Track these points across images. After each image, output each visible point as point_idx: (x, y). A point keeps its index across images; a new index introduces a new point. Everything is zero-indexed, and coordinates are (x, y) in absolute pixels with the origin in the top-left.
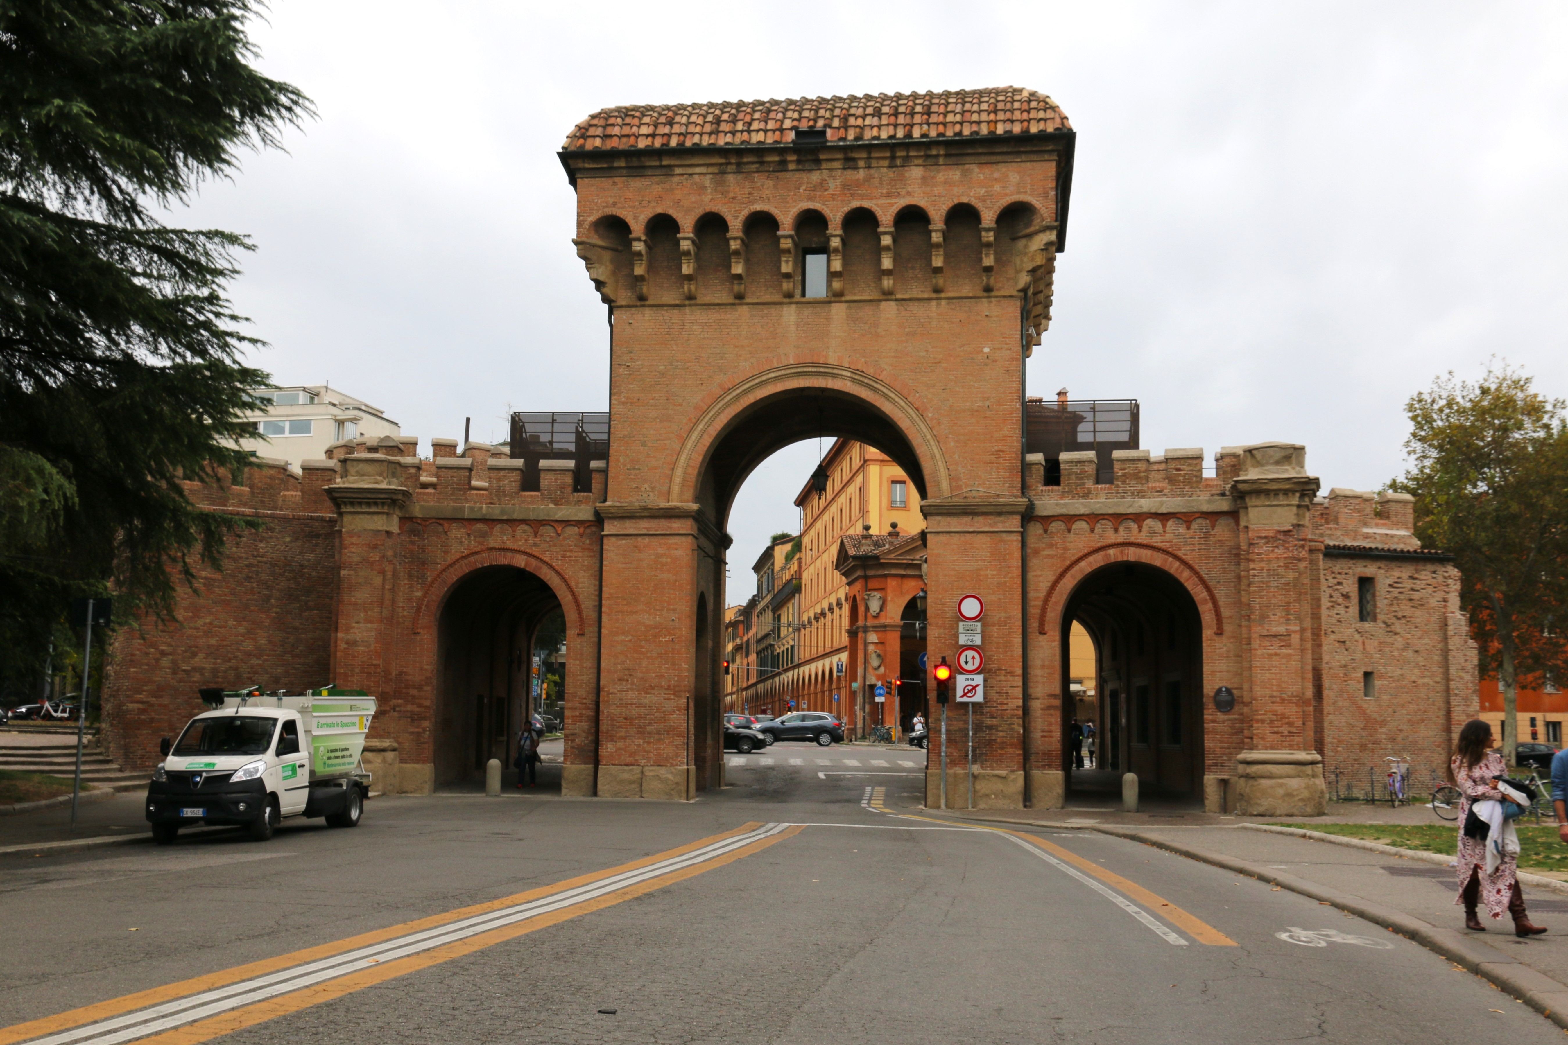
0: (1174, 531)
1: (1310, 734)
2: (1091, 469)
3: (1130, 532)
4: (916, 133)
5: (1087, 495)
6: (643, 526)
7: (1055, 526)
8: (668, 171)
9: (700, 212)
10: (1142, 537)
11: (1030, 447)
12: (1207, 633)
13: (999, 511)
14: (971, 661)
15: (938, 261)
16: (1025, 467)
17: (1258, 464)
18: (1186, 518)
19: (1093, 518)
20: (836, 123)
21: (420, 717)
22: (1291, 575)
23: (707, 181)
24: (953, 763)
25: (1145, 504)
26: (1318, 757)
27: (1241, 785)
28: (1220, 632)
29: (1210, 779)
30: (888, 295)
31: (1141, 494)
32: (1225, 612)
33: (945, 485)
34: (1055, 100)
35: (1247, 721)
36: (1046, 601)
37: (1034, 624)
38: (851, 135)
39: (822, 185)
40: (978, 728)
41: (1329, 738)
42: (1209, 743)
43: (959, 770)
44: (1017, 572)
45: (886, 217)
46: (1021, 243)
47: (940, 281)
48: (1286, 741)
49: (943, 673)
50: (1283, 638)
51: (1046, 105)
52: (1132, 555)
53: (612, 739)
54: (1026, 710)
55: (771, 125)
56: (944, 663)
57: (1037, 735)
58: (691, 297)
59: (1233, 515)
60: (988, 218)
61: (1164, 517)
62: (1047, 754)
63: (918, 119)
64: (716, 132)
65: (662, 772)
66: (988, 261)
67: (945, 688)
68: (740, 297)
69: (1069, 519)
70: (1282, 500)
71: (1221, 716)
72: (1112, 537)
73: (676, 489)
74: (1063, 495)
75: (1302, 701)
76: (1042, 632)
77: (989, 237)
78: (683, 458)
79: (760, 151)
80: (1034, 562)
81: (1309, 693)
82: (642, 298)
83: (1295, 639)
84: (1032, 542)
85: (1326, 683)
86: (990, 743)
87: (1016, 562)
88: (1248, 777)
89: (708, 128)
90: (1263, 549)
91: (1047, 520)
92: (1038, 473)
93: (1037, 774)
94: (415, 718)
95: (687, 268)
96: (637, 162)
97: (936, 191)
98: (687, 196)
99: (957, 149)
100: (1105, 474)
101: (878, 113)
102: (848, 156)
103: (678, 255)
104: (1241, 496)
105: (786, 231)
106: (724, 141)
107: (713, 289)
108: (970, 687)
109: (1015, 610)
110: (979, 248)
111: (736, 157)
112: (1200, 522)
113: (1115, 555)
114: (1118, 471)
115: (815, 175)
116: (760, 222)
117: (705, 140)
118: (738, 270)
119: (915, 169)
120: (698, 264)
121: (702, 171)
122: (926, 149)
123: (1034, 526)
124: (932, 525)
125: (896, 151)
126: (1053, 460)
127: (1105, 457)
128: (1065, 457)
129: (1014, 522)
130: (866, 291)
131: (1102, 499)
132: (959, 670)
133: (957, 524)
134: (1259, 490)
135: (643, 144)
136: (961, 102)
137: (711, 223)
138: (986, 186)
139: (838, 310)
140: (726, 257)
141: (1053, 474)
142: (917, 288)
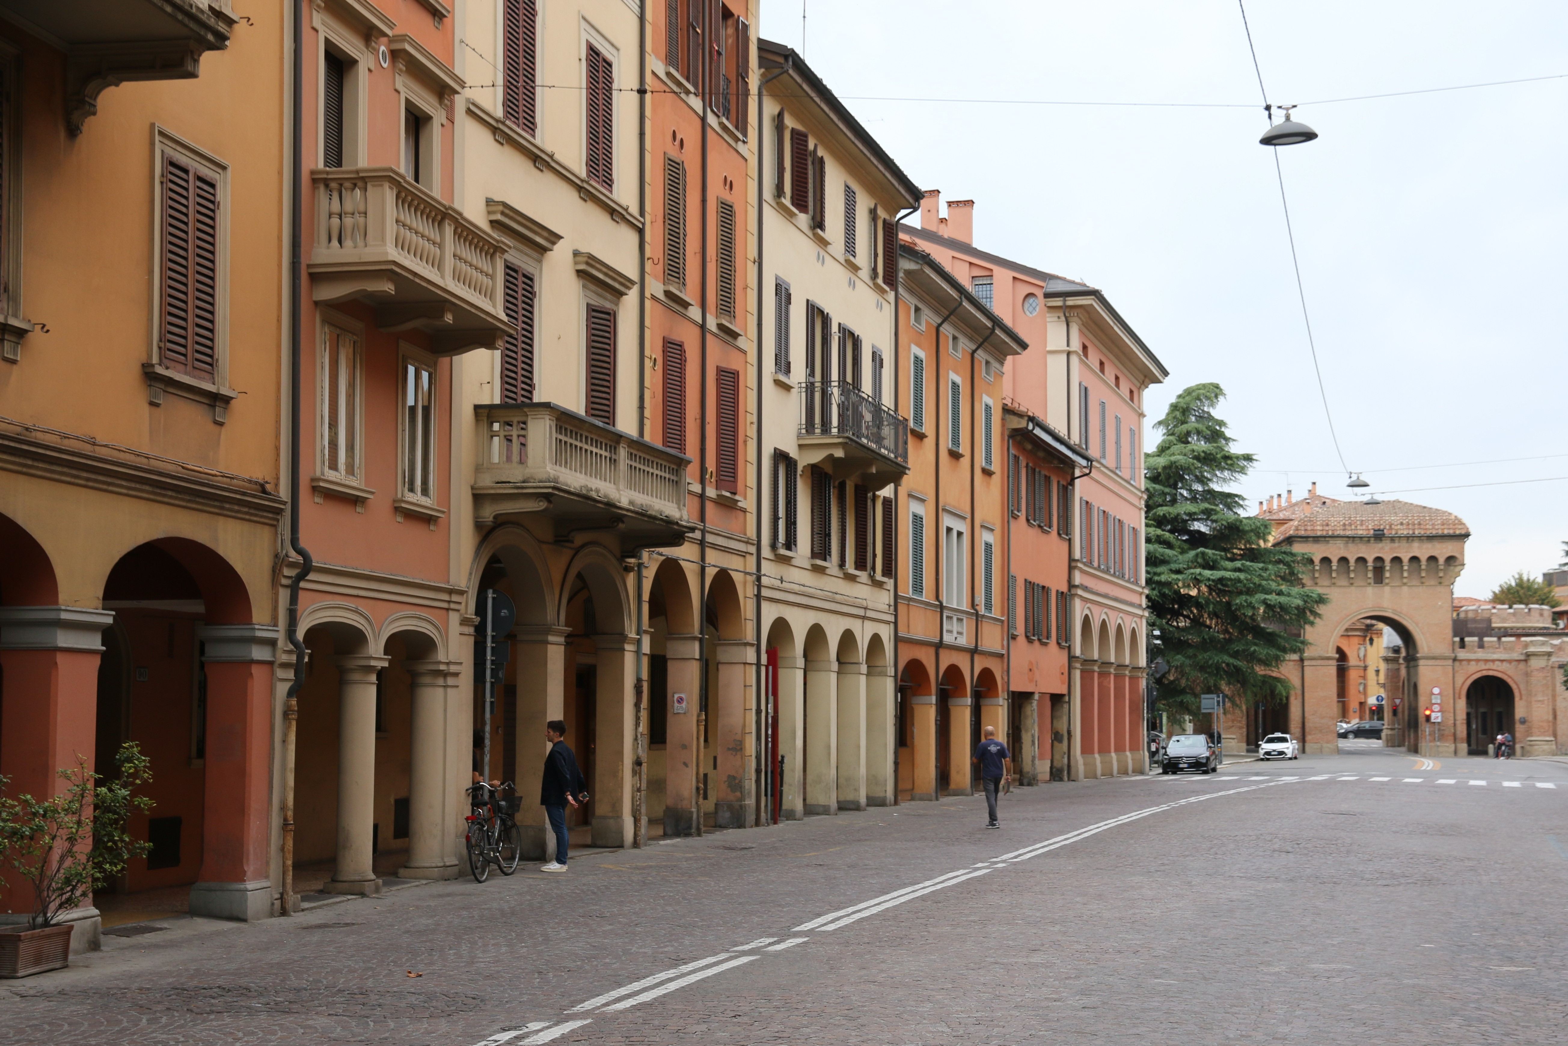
0: (1505, 666)
1: (1551, 732)
2: (1476, 644)
3: (1490, 665)
4: (1417, 532)
5: (1475, 653)
6: (1319, 662)
7: (1464, 663)
8: (1327, 542)
9: (1339, 556)
10: (1494, 667)
11: (1455, 635)
12: (1517, 699)
13: (1445, 658)
14: (1436, 708)
15: (1423, 574)
16: (1454, 643)
17: (1534, 645)
18: (1510, 661)
19: (1478, 661)
20: (1388, 527)
21: (1242, 728)
22: (1545, 682)
23: (1342, 546)
24: (1431, 741)
25: (1495, 656)
26: (1553, 739)
27: (1528, 748)
28: (1521, 699)
30: (1405, 584)
31: (1494, 653)
32: (1523, 692)
33: (1426, 649)
34: (1465, 521)
35: (1530, 728)
36: (1461, 688)
37: (1457, 696)
38: (1393, 532)
39: (1382, 548)
40: (1439, 730)
41: (1559, 733)
43: (1432, 744)
44: (1451, 678)
45: (1405, 559)
46: (1452, 568)
47: (1423, 580)
48: (1543, 734)
49: (1428, 713)
50: (1542, 702)
51: (1461, 523)
52: (1491, 673)
53: (1310, 734)
54: (1455, 724)
55: (1364, 527)
56: (1427, 709)
57: (1458, 732)
58: (1334, 584)
59: (1526, 661)
60: (1441, 561)
61: (1502, 661)
62: (1462, 739)
63: (1416, 526)
64: (1344, 530)
65: (1328, 745)
66: (1441, 574)
67: (1428, 718)
68: (1352, 584)
69: (1469, 661)
70: (1541, 658)
71: (1521, 726)
72: (1484, 667)
73: (1330, 649)
74: (1467, 652)
75: (1549, 721)
76: (1460, 698)
77: (1442, 567)
78: (1332, 639)
79: (1361, 538)
80: (1457, 675)
81: (1551, 718)
82: (1316, 584)
83: (1546, 702)
84: (1456, 668)
85: (1558, 713)
86: (1443, 735)
87: (1451, 675)
88: (1531, 745)
89: (1342, 528)
90: (1535, 673)
91: (1461, 661)
92: (1457, 645)
93: (1459, 745)
94: (1241, 728)
95: (1334, 575)
96: (1316, 539)
97: (1423, 551)
98: (1334, 551)
99: (1431, 538)
100: (1481, 645)
101: (1402, 524)
102: (1392, 539)
103: (1331, 571)
104: (1528, 656)
105: (1370, 564)
106: (1348, 533)
107: (1343, 582)
108: (1436, 717)
109: (1451, 692)
110: (1437, 570)
111: (1352, 538)
112: (1514, 663)
113: (1485, 673)
114: (1486, 645)
115: (1380, 545)
116: (1361, 560)
117: (1342, 533)
118: (1352, 575)
119: (1416, 544)
120: (1338, 574)
121: (1340, 543)
122: (1420, 538)
123: (1457, 664)
124: (1421, 662)
125: (1409, 538)
126: (1462, 640)
127: (1481, 640)
128: (1467, 639)
129: (1450, 662)
130: (1397, 583)
131: (1481, 654)
132: (1432, 711)
133: (1430, 662)
134: (1534, 654)
135: (1319, 533)
136: (1431, 520)
137: (1343, 560)
138: (1442, 550)
139: (1387, 589)
140: (1348, 571)
141: (1462, 645)
142: (1415, 582)
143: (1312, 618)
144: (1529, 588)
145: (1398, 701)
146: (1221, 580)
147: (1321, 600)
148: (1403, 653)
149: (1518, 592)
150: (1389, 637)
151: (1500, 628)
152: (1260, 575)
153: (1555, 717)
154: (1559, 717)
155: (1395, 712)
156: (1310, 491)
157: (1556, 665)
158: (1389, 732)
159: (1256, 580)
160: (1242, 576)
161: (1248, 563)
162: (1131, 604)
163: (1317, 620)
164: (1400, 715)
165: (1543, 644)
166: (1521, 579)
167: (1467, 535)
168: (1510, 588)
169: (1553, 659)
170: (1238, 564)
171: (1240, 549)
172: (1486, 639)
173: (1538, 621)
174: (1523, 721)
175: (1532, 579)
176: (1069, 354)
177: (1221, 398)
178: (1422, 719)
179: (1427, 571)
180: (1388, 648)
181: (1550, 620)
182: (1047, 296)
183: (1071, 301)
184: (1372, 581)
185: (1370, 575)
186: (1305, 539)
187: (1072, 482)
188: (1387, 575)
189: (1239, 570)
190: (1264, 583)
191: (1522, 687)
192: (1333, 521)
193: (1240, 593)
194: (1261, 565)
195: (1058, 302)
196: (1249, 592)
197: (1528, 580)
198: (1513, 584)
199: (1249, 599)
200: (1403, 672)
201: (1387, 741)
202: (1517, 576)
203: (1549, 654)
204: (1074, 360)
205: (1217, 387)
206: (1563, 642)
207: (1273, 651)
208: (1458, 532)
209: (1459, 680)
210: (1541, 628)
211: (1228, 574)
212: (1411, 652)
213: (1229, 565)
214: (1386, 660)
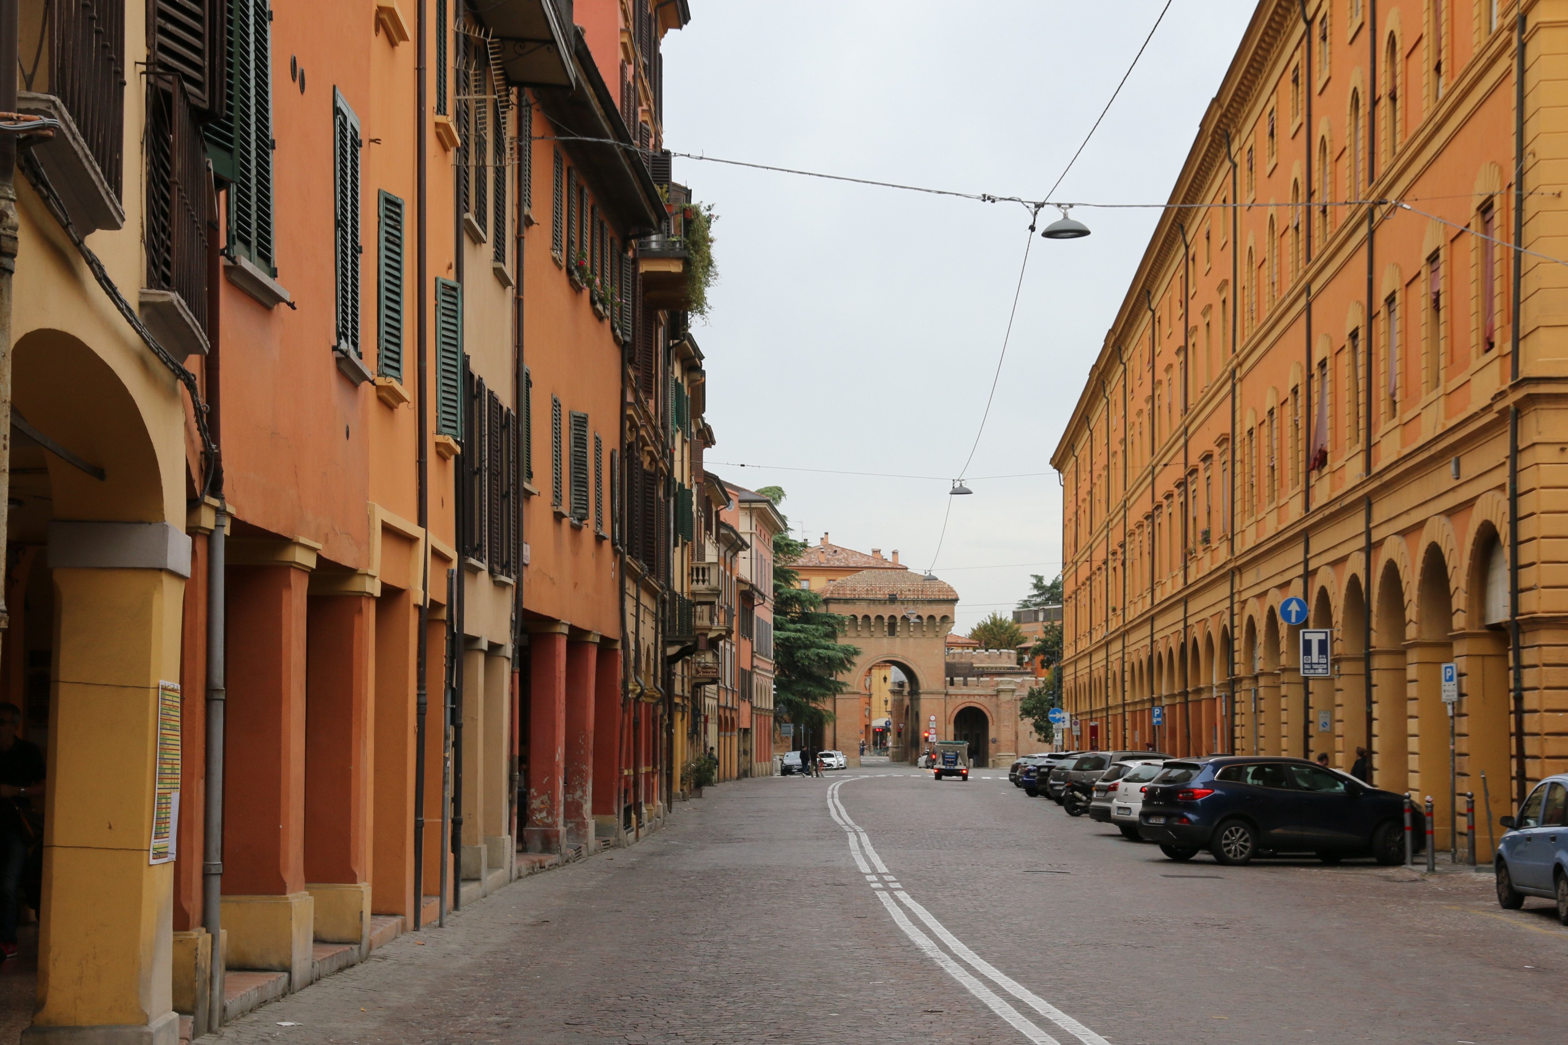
2: (962, 682)
3: (972, 699)
4: (920, 597)
5: (961, 689)
6: (847, 696)
7: (953, 697)
8: (855, 603)
9: (863, 615)
10: (975, 700)
11: (947, 676)
12: (990, 724)
13: (939, 693)
14: (932, 731)
15: (925, 629)
16: (946, 681)
17: (1003, 684)
18: (985, 696)
19: (963, 695)
20: (899, 593)
22: (1009, 711)
23: (865, 606)
25: (975, 692)
26: (1015, 754)
27: (997, 761)
29: (990, 760)
30: (911, 636)
31: (974, 689)
32: (995, 719)
33: (925, 685)
34: (955, 589)
35: (999, 746)
36: (950, 716)
37: (947, 722)
38: (903, 597)
39: (895, 609)
41: (1020, 749)
42: (990, 751)
44: (943, 709)
46: (945, 624)
47: (925, 634)
48: (1008, 751)
49: (926, 735)
50: (1007, 727)
51: (952, 590)
52: (972, 705)
55: (882, 592)
56: (926, 732)
58: (859, 635)
59: (997, 695)
60: (938, 619)
61: (980, 695)
63: (920, 593)
64: (867, 594)
66: (937, 629)
67: (927, 739)
68: (872, 636)
69: (956, 695)
70: (1008, 692)
71: (993, 745)
72: (967, 700)
74: (955, 689)
75: (1011, 741)
76: (949, 723)
77: (938, 624)
79: (879, 600)
80: (947, 706)
81: (1014, 739)
82: (850, 638)
83: (1010, 727)
84: (947, 701)
85: (1019, 735)
87: (943, 706)
88: (999, 759)
89: (865, 592)
90: (1003, 705)
91: (951, 695)
92: (948, 683)
95: (859, 629)
96: (846, 601)
97: (925, 611)
98: (860, 610)
99: (931, 602)
100: (965, 684)
101: (909, 590)
102: (902, 602)
103: (857, 626)
104: (999, 692)
105: (886, 621)
106: (870, 597)
107: (865, 634)
108: (932, 738)
109: (943, 719)
110: (935, 626)
111: (873, 601)
112: (989, 697)
113: (968, 705)
114: (969, 683)
115: (894, 606)
116: (880, 618)
117: (865, 596)
118: (873, 629)
119: (920, 606)
120: (862, 628)
121: (864, 604)
122: (923, 602)
123: (948, 697)
124: (922, 696)
125: (914, 602)
126: (952, 679)
127: (965, 679)
128: (955, 679)
129: (943, 696)
130: (905, 635)
131: (965, 690)
132: (930, 734)
133: (928, 696)
134: (1003, 691)
135: (848, 597)
136: (930, 587)
137: (866, 618)
138: (939, 611)
139: (898, 640)
140: (870, 626)
141: (952, 683)
142: (919, 635)
143: (848, 666)
144: (1001, 627)
145: (901, 725)
146: (787, 639)
147: (856, 652)
148: (907, 689)
149: (992, 629)
150: (895, 674)
151: (978, 668)
152: (813, 634)
153: (1017, 738)
154: (1020, 738)
155: (899, 734)
156: (822, 539)
157: (1018, 698)
158: (895, 750)
159: (811, 638)
160: (802, 636)
161: (805, 626)
162: (766, 671)
163: (853, 668)
164: (903, 736)
165: (1010, 682)
166: (995, 618)
167: (956, 600)
168: (986, 626)
169: (1017, 693)
170: (798, 626)
171: (796, 613)
172: (969, 679)
173: (1007, 663)
174: (994, 741)
175: (1003, 618)
176: (751, 534)
177: (783, 498)
178: (922, 740)
179: (927, 626)
180: (894, 683)
181: (1015, 661)
182: (740, 501)
183: (754, 505)
184: (887, 634)
185: (886, 629)
186: (838, 601)
187: (753, 609)
188: (899, 629)
189: (797, 631)
190: (816, 640)
191: (994, 715)
192: (859, 588)
193: (800, 648)
194: (814, 627)
195: (747, 505)
196: (807, 647)
197: (1001, 619)
198: (989, 622)
199: (807, 653)
200: (907, 701)
201: (893, 757)
202: (992, 616)
203: (1013, 691)
204: (754, 537)
205: (780, 489)
206: (1024, 680)
207: (822, 691)
208: (950, 598)
209: (949, 710)
210: (1009, 668)
211: (792, 634)
212: (914, 688)
213: (792, 626)
214: (893, 692)
